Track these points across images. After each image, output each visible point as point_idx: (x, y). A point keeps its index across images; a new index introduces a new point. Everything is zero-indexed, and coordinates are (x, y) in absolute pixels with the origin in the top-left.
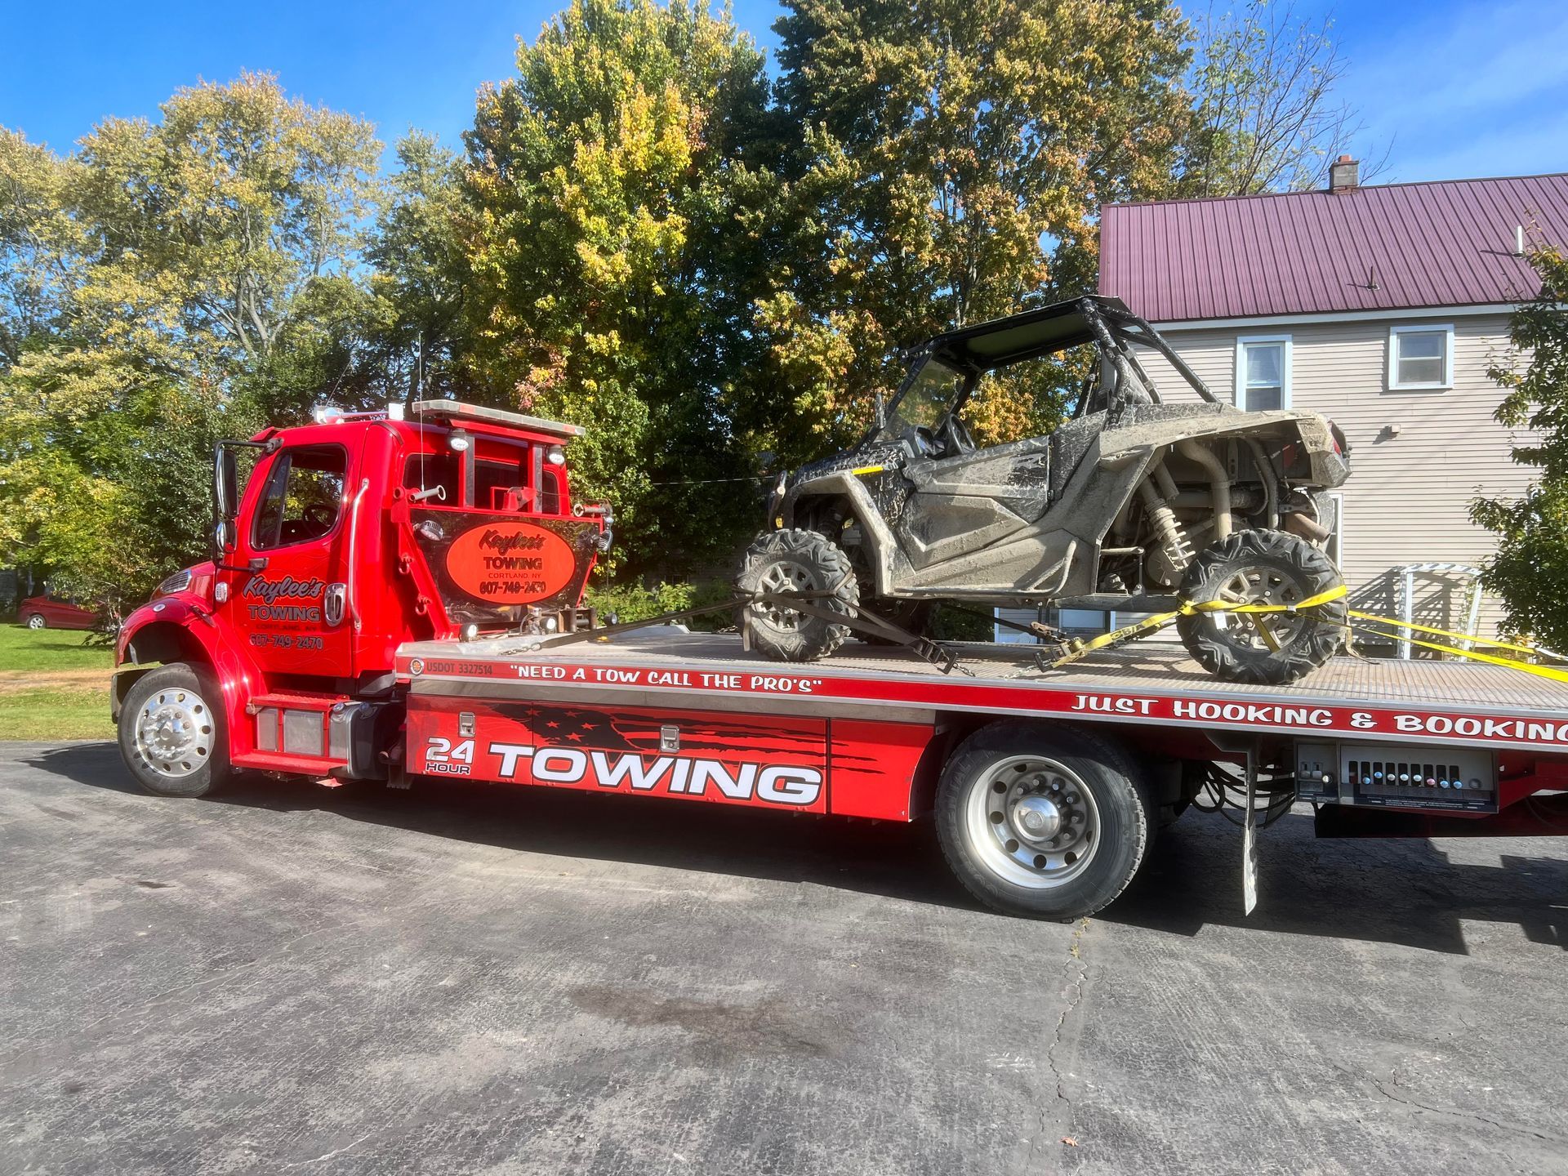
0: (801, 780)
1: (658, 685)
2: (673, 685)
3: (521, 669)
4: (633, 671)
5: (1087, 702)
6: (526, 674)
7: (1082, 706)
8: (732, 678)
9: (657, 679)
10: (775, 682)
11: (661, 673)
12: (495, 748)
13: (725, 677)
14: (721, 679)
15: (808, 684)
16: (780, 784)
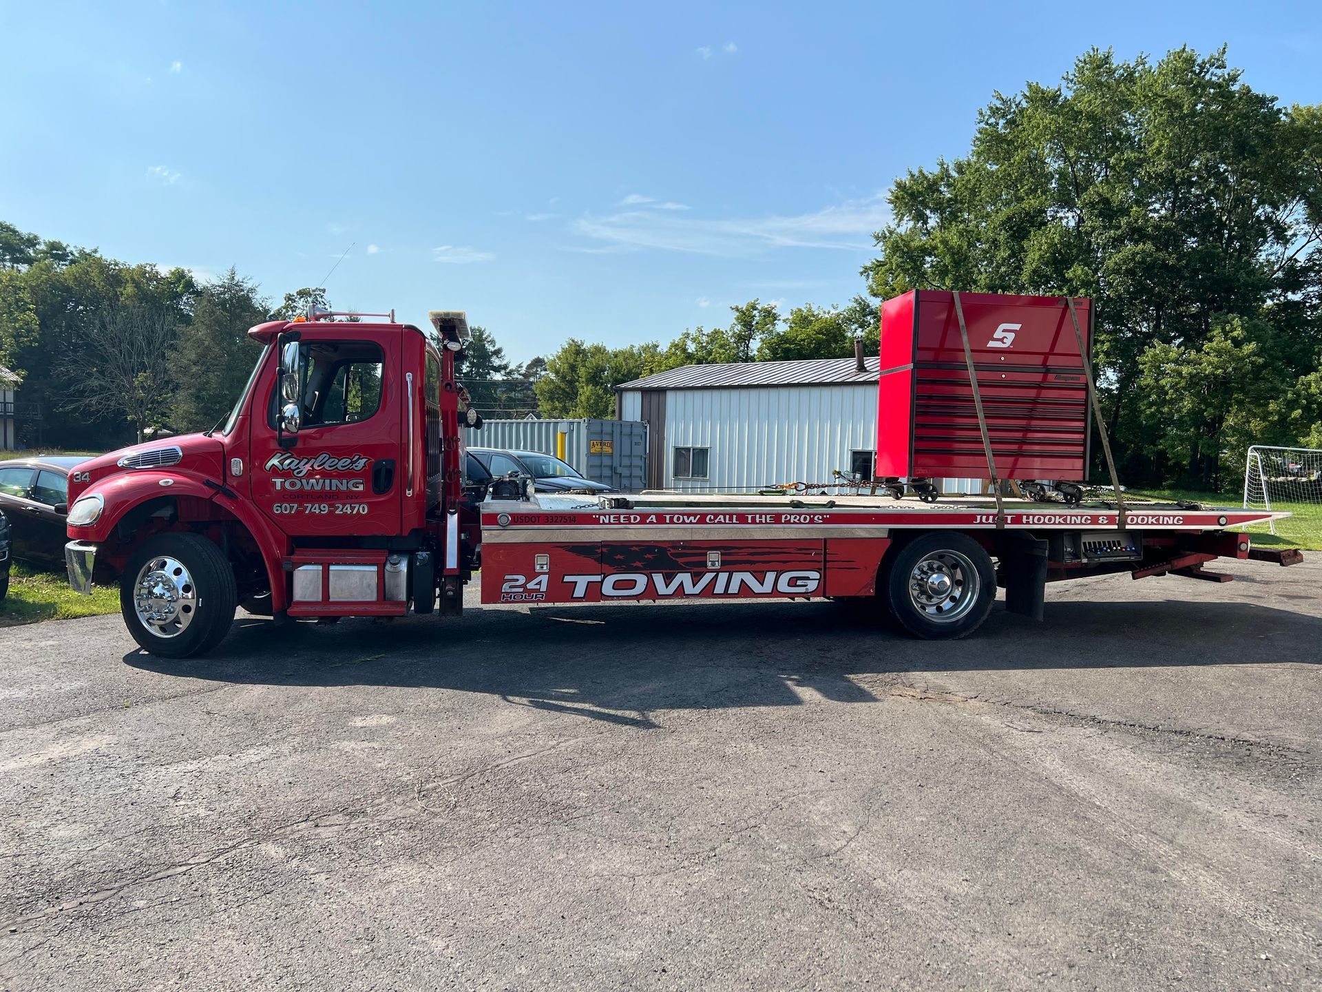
0: (808, 578)
1: (714, 523)
2: (725, 523)
3: (602, 517)
4: (695, 515)
5: (981, 518)
6: (607, 521)
7: (978, 521)
8: (768, 516)
9: (714, 520)
10: (798, 517)
11: (716, 515)
12: (567, 579)
13: (764, 516)
14: (761, 517)
15: (821, 517)
16: (792, 582)
